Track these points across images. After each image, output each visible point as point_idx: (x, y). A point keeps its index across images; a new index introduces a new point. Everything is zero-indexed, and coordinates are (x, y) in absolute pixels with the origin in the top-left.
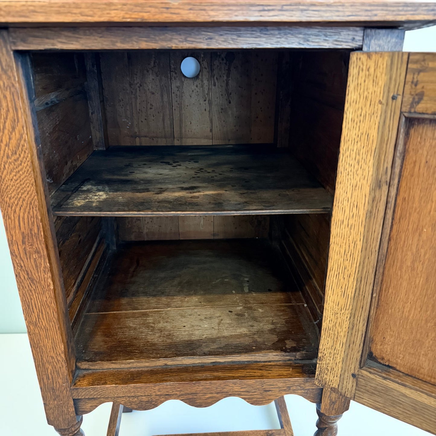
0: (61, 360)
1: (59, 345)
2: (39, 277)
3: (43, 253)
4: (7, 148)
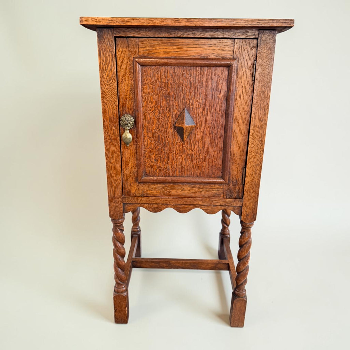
0: (120, 182)
1: (119, 174)
2: (115, 139)
3: (118, 127)
4: (107, 78)
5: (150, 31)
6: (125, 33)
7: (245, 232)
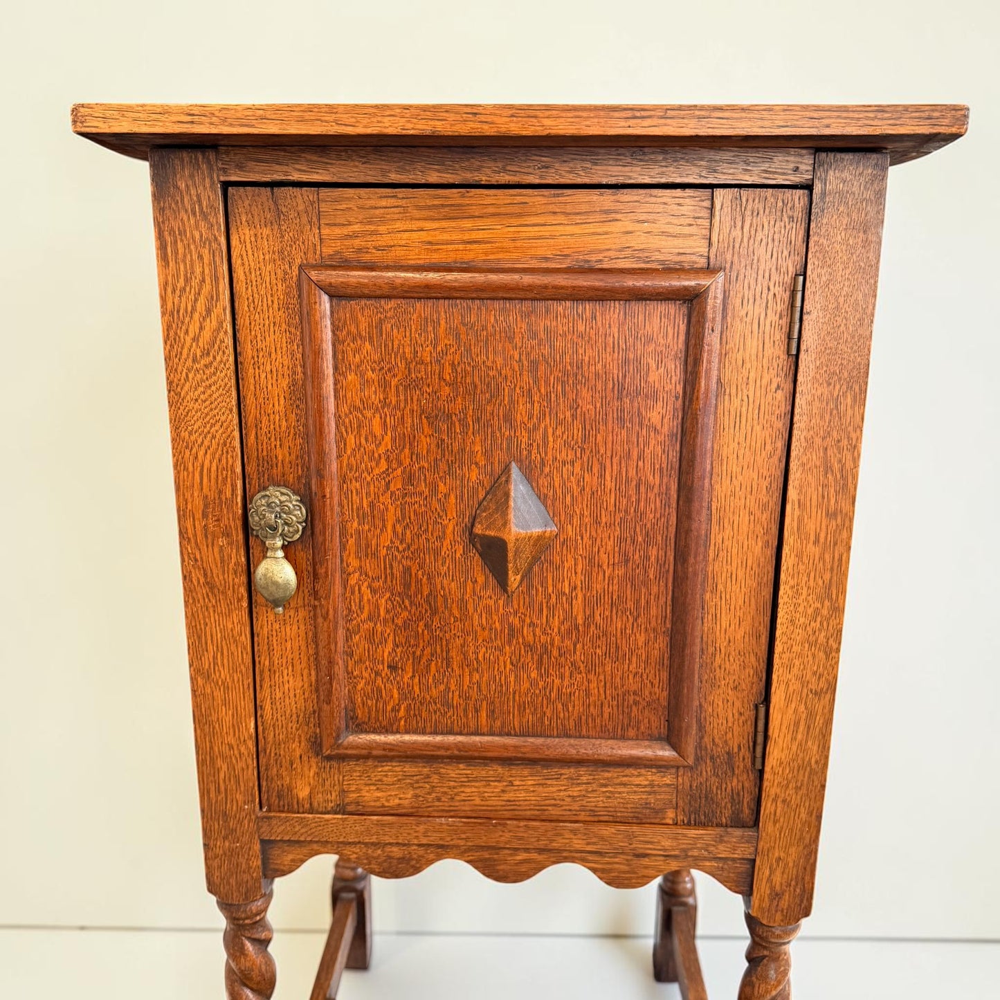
0: (246, 753)
1: (246, 722)
2: (225, 582)
3: (237, 536)
4: (194, 344)
5: (364, 160)
6: (263, 166)
7: (765, 961)
